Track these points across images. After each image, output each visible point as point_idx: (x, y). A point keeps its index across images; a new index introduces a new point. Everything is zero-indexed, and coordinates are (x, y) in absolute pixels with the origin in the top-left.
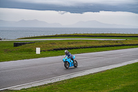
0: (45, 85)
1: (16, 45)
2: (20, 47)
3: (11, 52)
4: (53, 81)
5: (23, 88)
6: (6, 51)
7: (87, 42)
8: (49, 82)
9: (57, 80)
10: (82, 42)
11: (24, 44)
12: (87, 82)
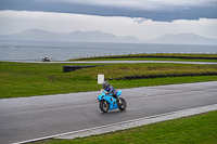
0: (112, 133)
1: (67, 69)
2: (72, 73)
3: (59, 80)
4: (124, 127)
5: (77, 136)
6: (52, 79)
7: (178, 66)
8: (119, 128)
9: (131, 125)
10: (170, 66)
11: (79, 68)
12: (178, 129)
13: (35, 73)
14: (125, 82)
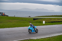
0: (47, 38)
1: (34, 19)
2: (36, 20)
4: (51, 36)
6: (30, 22)
8: (49, 36)
9: (53, 36)
11: (38, 19)
13: (25, 20)
14: (51, 23)
